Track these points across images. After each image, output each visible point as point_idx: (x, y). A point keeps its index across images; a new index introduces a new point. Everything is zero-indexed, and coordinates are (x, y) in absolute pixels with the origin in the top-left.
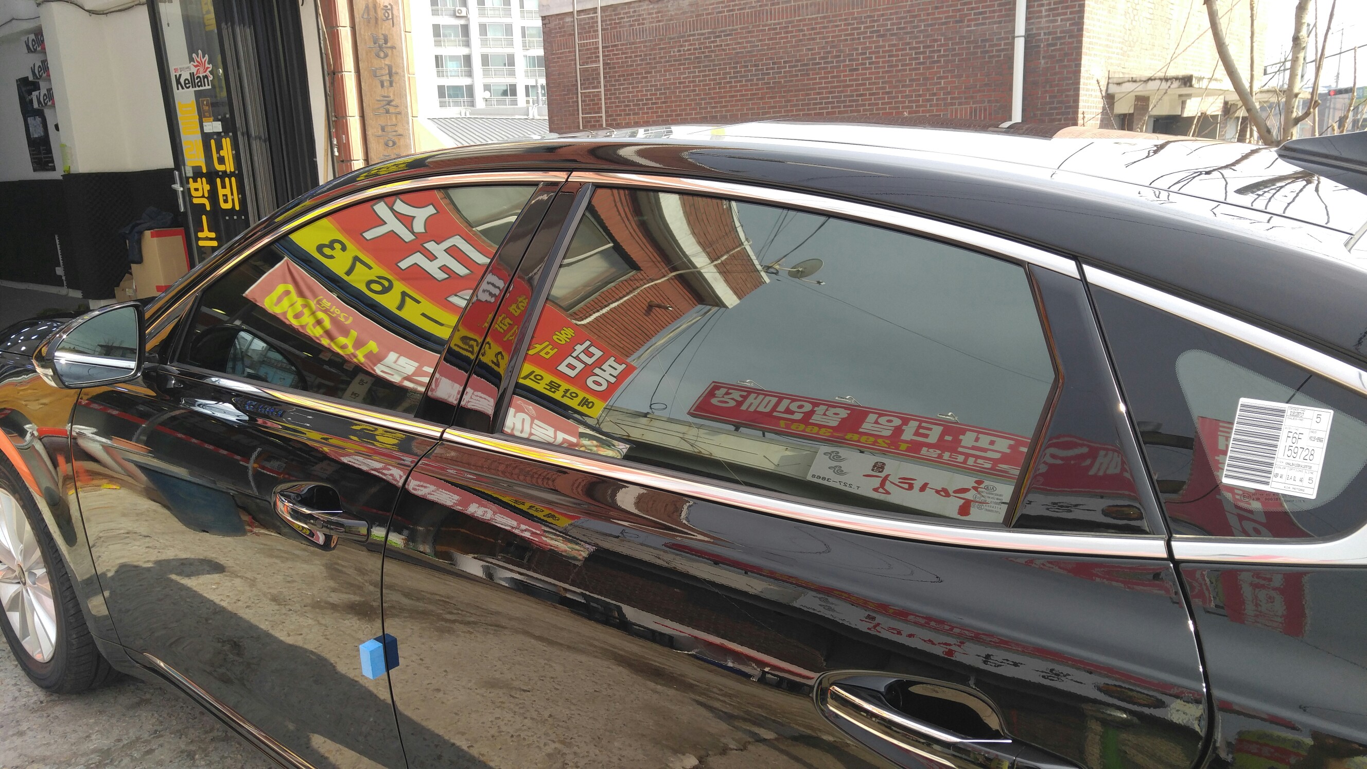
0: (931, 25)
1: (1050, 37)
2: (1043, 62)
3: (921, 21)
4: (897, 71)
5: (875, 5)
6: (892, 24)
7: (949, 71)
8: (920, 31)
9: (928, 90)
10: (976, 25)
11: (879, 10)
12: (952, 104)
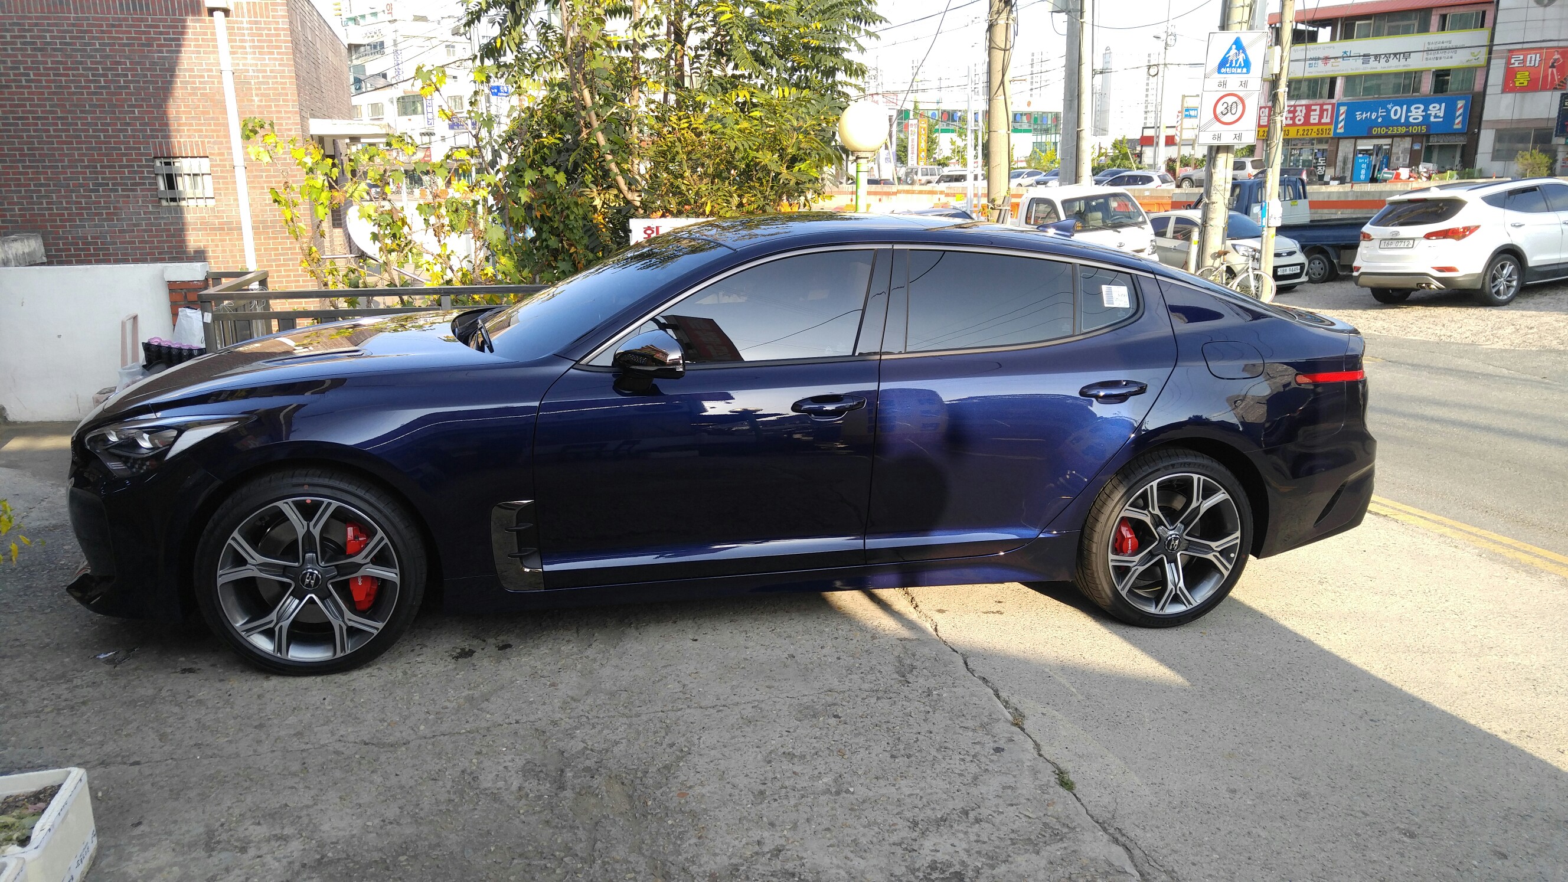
0: (109, 44)
1: (260, 75)
2: (256, 99)
3: (93, 38)
4: (69, 93)
5: (23, 11)
6: (52, 37)
7: (143, 100)
8: (97, 50)
9: (119, 119)
10: (168, 52)
11: (30, 18)
12: (153, 137)
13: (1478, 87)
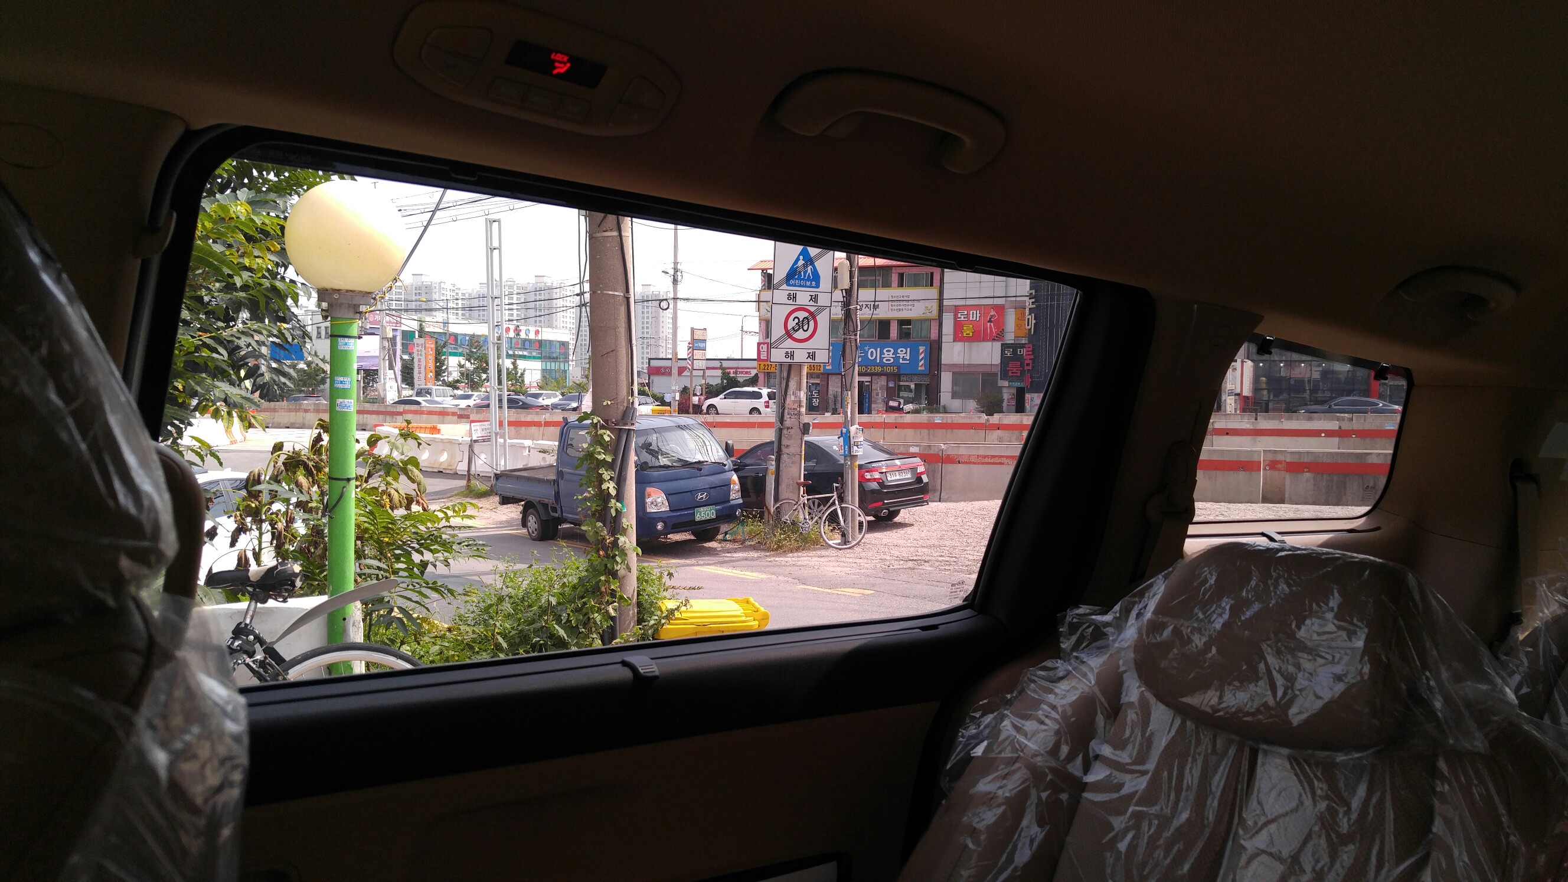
13: (934, 335)
